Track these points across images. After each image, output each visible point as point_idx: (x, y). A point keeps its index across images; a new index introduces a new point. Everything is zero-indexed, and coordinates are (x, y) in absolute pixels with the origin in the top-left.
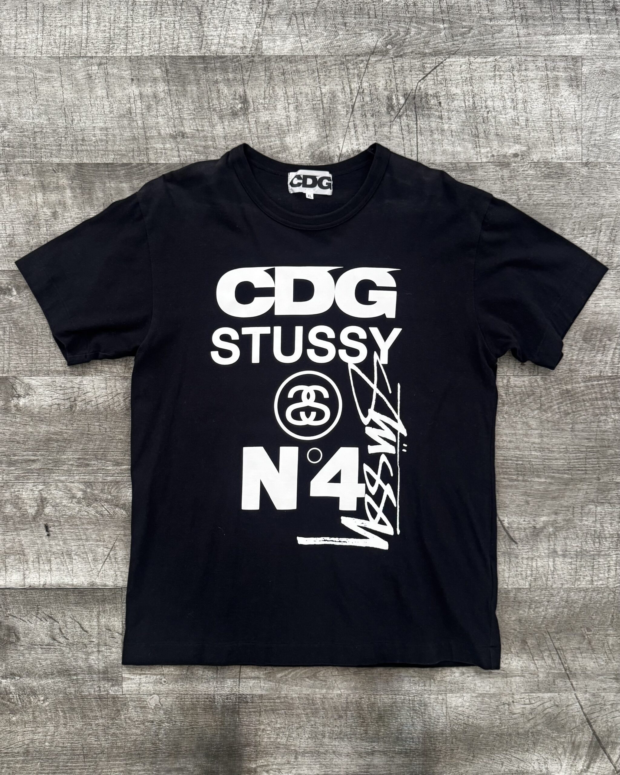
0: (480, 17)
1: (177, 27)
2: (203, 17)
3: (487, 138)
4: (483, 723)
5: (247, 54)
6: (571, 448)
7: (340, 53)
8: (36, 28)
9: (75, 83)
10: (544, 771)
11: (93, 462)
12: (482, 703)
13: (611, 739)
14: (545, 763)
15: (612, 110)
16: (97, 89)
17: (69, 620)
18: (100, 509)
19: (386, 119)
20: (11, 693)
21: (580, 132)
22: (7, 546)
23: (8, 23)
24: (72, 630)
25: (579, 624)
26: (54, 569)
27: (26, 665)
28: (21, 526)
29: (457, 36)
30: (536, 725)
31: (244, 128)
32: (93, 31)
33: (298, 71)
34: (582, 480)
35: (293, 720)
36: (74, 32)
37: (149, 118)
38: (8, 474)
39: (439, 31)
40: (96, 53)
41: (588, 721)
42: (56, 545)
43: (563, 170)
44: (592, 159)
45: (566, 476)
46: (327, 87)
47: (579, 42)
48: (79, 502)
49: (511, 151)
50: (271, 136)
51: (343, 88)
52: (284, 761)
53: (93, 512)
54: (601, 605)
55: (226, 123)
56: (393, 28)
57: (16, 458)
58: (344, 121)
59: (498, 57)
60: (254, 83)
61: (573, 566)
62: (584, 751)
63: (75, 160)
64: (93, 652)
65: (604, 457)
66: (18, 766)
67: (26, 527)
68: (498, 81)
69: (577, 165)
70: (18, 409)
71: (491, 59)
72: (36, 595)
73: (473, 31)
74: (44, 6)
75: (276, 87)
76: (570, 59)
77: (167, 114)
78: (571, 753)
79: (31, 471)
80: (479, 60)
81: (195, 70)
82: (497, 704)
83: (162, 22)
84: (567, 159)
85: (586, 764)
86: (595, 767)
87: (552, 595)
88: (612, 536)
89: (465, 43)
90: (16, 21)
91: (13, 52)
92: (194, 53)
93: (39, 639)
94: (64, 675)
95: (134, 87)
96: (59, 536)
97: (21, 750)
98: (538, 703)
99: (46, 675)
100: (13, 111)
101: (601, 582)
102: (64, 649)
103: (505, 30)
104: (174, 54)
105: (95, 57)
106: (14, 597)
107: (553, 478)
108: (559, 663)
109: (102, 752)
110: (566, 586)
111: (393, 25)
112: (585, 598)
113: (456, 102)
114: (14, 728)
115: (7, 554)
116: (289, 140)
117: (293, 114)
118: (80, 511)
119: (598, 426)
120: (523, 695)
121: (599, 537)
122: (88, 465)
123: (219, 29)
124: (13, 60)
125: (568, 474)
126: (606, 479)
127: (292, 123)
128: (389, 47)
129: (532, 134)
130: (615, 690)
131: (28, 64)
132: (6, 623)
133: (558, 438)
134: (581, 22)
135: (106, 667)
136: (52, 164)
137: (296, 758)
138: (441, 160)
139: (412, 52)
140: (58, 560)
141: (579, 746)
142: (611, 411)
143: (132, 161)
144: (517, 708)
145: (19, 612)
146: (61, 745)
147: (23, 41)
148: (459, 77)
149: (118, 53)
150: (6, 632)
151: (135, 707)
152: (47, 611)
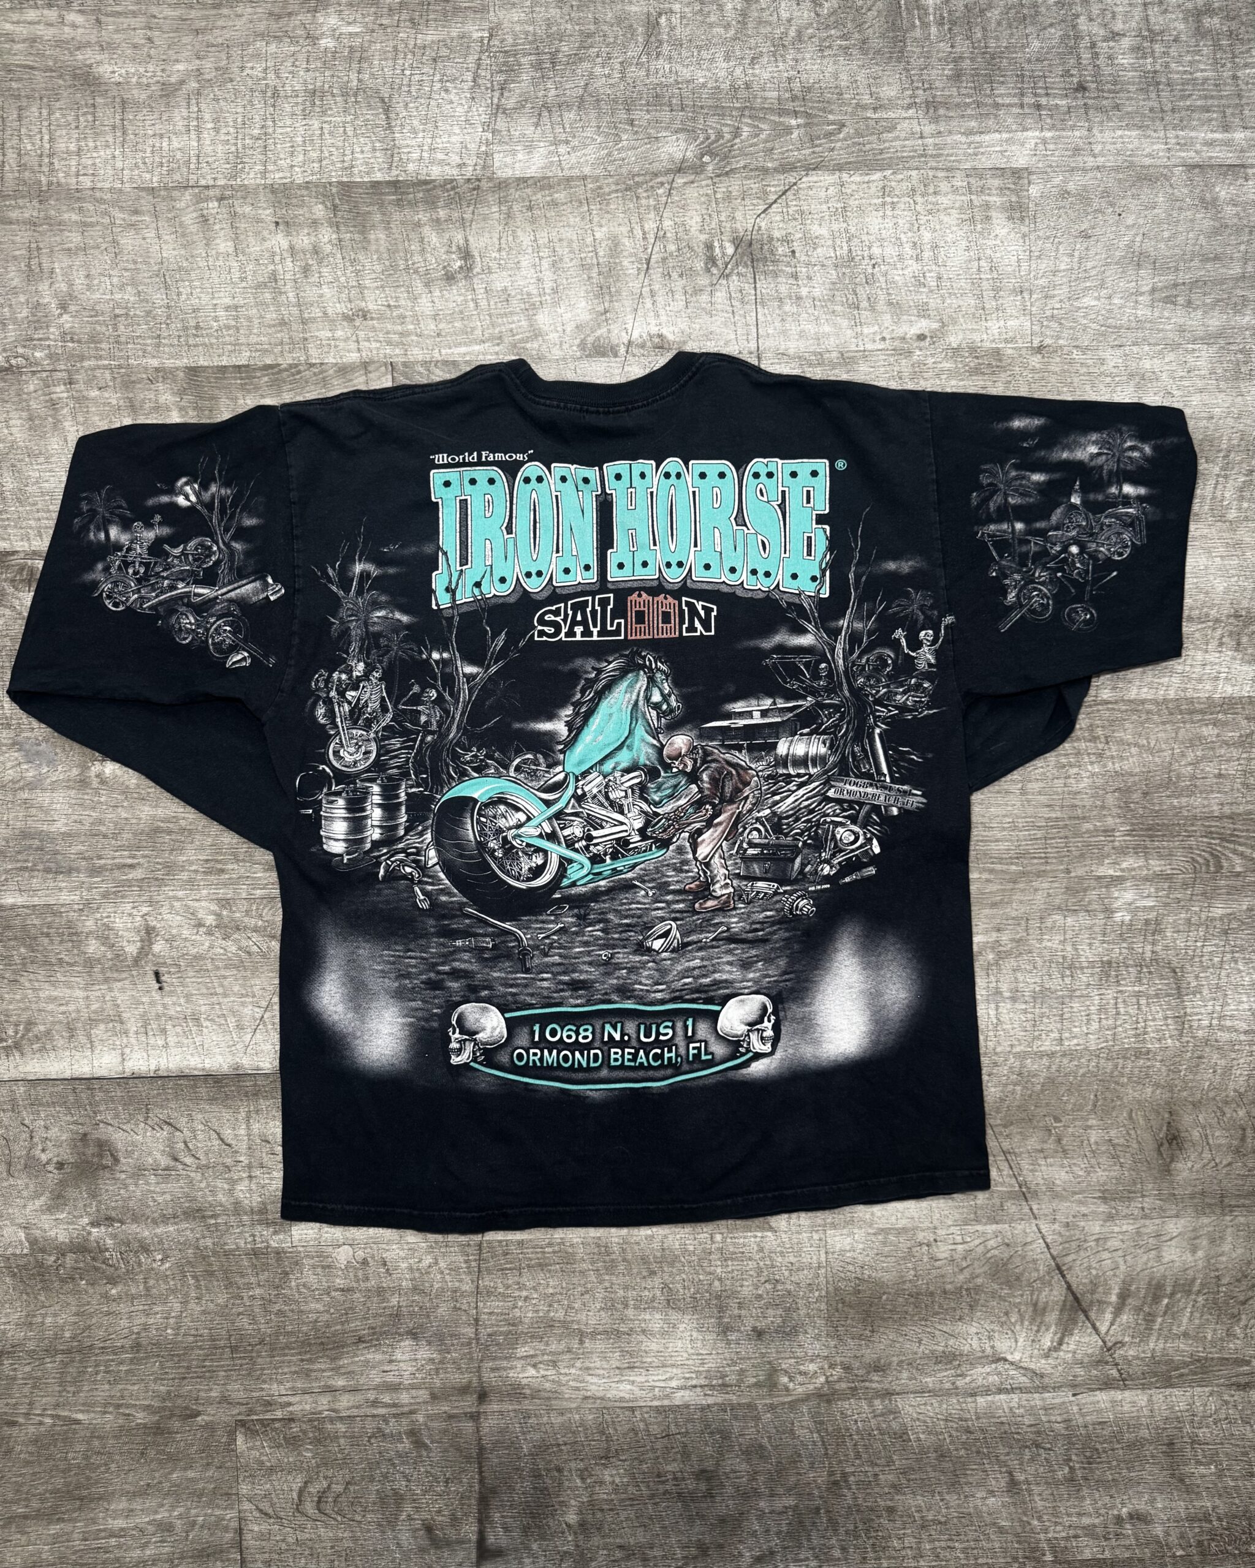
0: (857, 105)
1: (350, 133)
2: (393, 116)
3: (873, 309)
4: (886, 1277)
5: (468, 175)
6: (1021, 823)
7: (624, 171)
8: (111, 140)
9: (180, 232)
10: (989, 1351)
11: (230, 867)
12: (884, 1243)
13: (1097, 1296)
14: (990, 1338)
15: (1081, 258)
16: (218, 241)
17: (200, 1127)
18: (244, 943)
19: (703, 281)
20: (107, 1250)
21: (1026, 295)
22: (93, 1007)
23: (64, 132)
24: (204, 1142)
25: (1043, 1111)
26: (171, 1044)
27: (131, 1204)
28: (115, 975)
29: (819, 138)
30: (974, 1277)
31: (466, 301)
32: (208, 142)
33: (554, 204)
34: (1040, 874)
35: (575, 1280)
36: (176, 144)
37: (308, 288)
38: (89, 889)
39: (788, 130)
40: (215, 179)
41: (1058, 1267)
42: (175, 1004)
43: (1000, 360)
44: (1048, 341)
45: (1014, 867)
46: (604, 229)
47: (1022, 145)
48: (209, 933)
49: (914, 331)
50: (511, 313)
51: (631, 231)
52: (562, 1346)
53: (234, 949)
54: (1075, 1077)
55: (437, 293)
56: (712, 128)
57: (103, 862)
58: (635, 285)
59: (888, 173)
60: (482, 224)
61: (1029, 1016)
62: (1052, 1317)
63: (185, 362)
64: (241, 1179)
65: (1076, 835)
66: (123, 1368)
67: (124, 975)
68: (889, 213)
69: (1024, 352)
70: (103, 782)
71: (877, 176)
72: (142, 1088)
73: (846, 130)
74: (124, 102)
75: (519, 232)
76: (1009, 173)
77: (337, 279)
78: (1033, 1320)
79: (129, 883)
80: (857, 178)
81: (382, 205)
82: (909, 1244)
83: (325, 126)
84: (1006, 341)
85: (1056, 1338)
86: (1071, 1343)
87: (995, 1064)
88: (1092, 965)
89: (832, 150)
90: (77, 127)
91: (74, 180)
92: (379, 176)
93: (150, 1160)
94: (194, 1218)
95: (280, 237)
96: (179, 990)
97: (128, 1343)
98: (977, 1242)
99: (165, 1219)
100: (77, 281)
101: (1075, 1041)
102: (193, 1175)
103: (899, 127)
104: (345, 179)
105: (214, 186)
106: (107, 1091)
107: (991, 871)
108: (1009, 1176)
109: (262, 1342)
110: (1018, 1049)
111: (712, 121)
112: (1049, 1067)
113: (819, 250)
114: (114, 1307)
115: (93, 1022)
116: (543, 319)
117: (548, 276)
118: (211, 947)
119: (1065, 785)
120: (952, 1230)
121: (1071, 967)
122: (222, 871)
123: (421, 135)
124: (74, 196)
125: (1017, 864)
126: (1080, 872)
127: (547, 291)
128: (706, 159)
129: (948, 301)
130: (1102, 1217)
131: (101, 201)
132: (96, 1135)
133: (1000, 805)
134: (1027, 111)
135: (263, 1203)
136: (146, 369)
137: (581, 1342)
138: (798, 348)
139: (744, 167)
140: (179, 1029)
141: (1044, 1309)
142: (1086, 759)
143: (280, 361)
144: (943, 1251)
145: (117, 1116)
146: (193, 1332)
147: (90, 162)
148: (824, 207)
149: (251, 178)
150: (96, 1150)
151: (314, 1267)
152: (163, 1114)
